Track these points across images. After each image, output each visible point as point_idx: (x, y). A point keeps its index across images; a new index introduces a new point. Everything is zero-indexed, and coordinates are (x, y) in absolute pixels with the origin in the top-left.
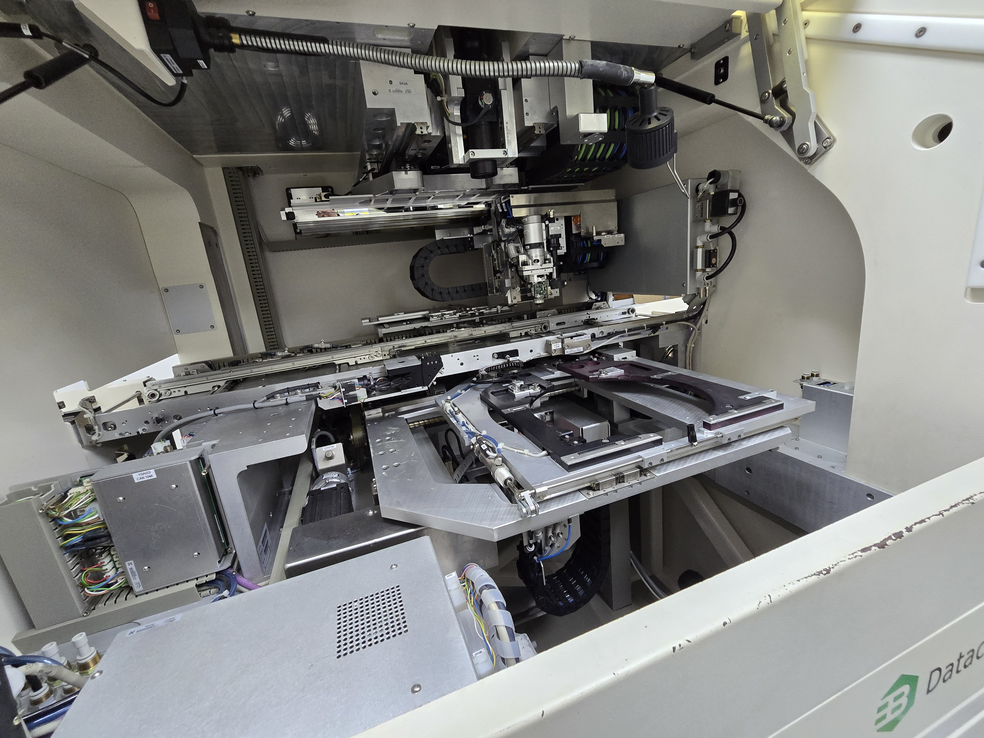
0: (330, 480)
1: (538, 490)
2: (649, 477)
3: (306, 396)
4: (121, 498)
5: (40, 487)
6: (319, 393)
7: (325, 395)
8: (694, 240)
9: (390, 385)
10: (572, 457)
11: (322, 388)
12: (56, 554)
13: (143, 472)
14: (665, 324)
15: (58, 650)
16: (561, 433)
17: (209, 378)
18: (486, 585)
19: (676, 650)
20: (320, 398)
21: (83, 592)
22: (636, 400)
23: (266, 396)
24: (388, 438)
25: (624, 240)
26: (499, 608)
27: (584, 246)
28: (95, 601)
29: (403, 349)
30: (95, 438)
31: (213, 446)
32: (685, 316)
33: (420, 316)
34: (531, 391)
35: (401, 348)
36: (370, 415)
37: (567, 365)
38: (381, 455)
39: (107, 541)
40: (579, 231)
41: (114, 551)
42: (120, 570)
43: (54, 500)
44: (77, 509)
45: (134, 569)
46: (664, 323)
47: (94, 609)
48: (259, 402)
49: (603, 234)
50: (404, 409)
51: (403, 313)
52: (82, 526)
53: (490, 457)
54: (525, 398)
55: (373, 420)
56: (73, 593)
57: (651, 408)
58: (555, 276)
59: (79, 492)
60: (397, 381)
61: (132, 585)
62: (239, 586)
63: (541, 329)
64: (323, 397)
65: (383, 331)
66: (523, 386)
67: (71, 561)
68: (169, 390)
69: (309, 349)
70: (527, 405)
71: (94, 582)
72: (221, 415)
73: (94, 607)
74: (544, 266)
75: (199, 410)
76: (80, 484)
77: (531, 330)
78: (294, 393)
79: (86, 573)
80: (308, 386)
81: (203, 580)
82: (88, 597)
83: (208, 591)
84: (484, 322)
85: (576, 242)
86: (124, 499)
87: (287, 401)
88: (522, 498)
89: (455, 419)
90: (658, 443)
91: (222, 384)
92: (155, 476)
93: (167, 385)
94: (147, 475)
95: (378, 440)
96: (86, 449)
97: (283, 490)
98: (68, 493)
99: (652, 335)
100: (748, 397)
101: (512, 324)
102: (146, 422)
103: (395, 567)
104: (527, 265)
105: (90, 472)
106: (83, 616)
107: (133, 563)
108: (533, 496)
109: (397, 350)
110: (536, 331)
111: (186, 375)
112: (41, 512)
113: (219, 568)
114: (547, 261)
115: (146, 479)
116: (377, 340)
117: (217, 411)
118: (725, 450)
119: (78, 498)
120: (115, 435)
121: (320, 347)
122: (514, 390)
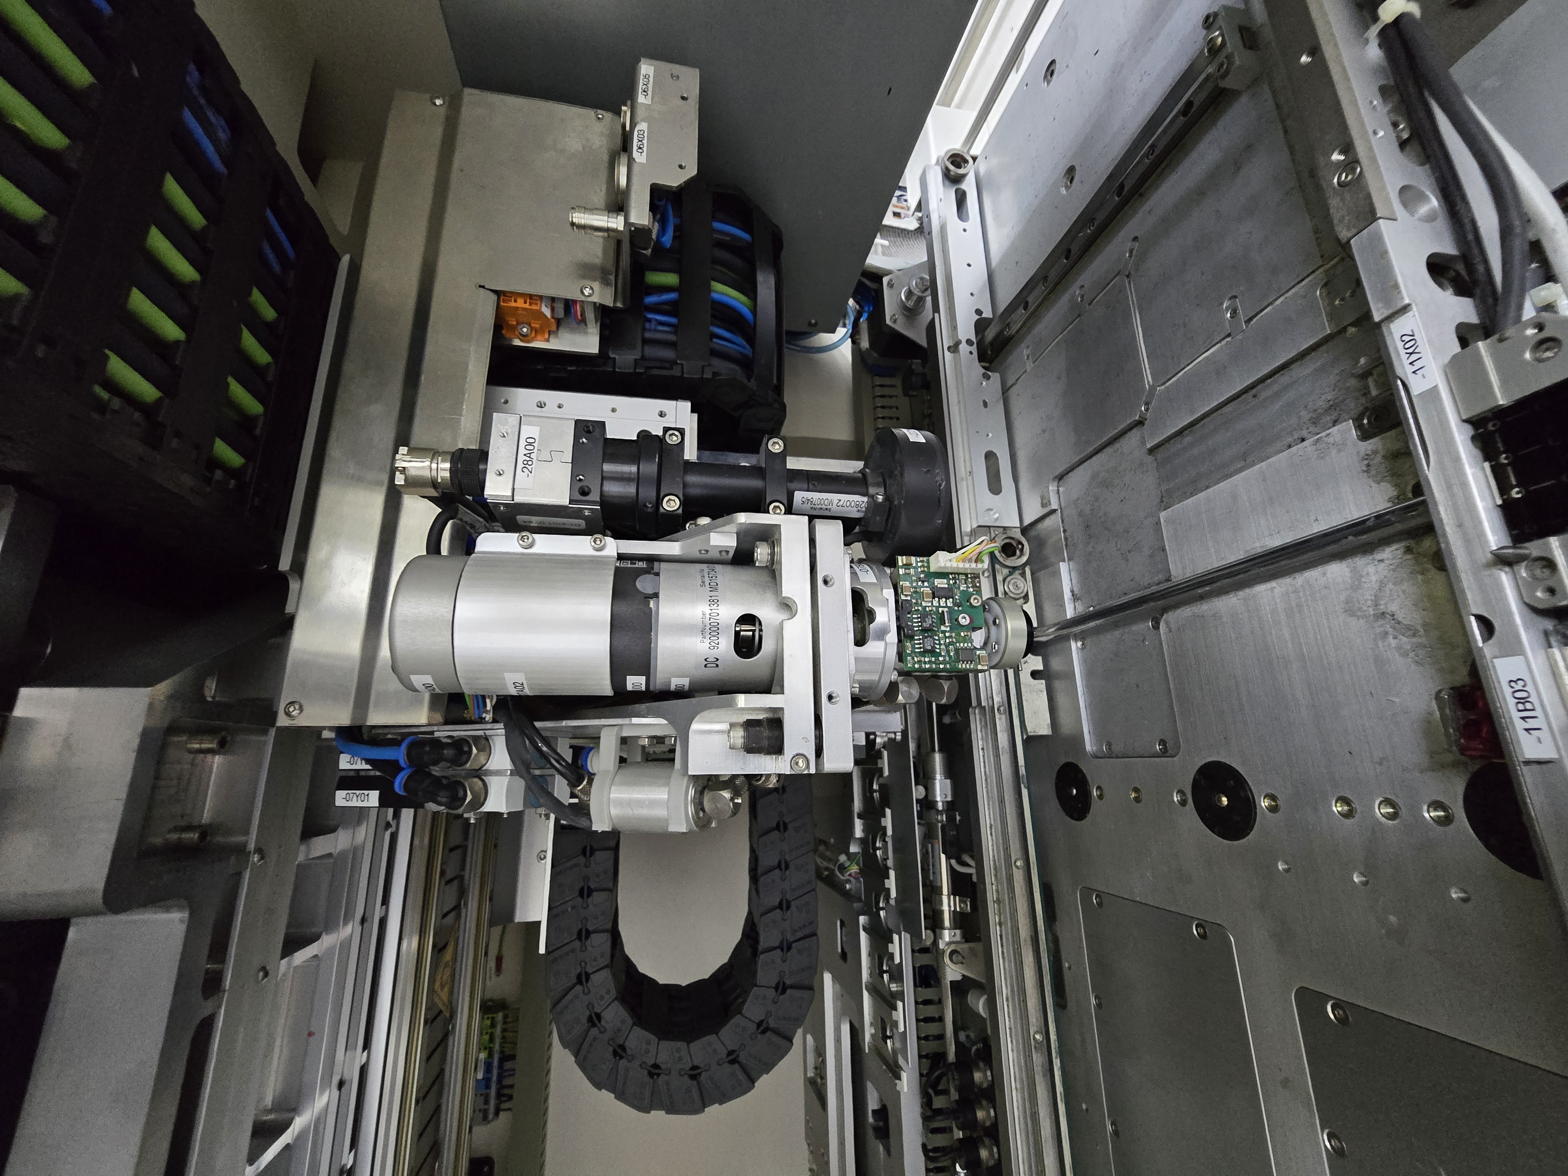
25: (677, 69)
27: (672, 309)
40: (590, 315)
49: (623, 182)
74: (791, 577)
85: (645, 342)
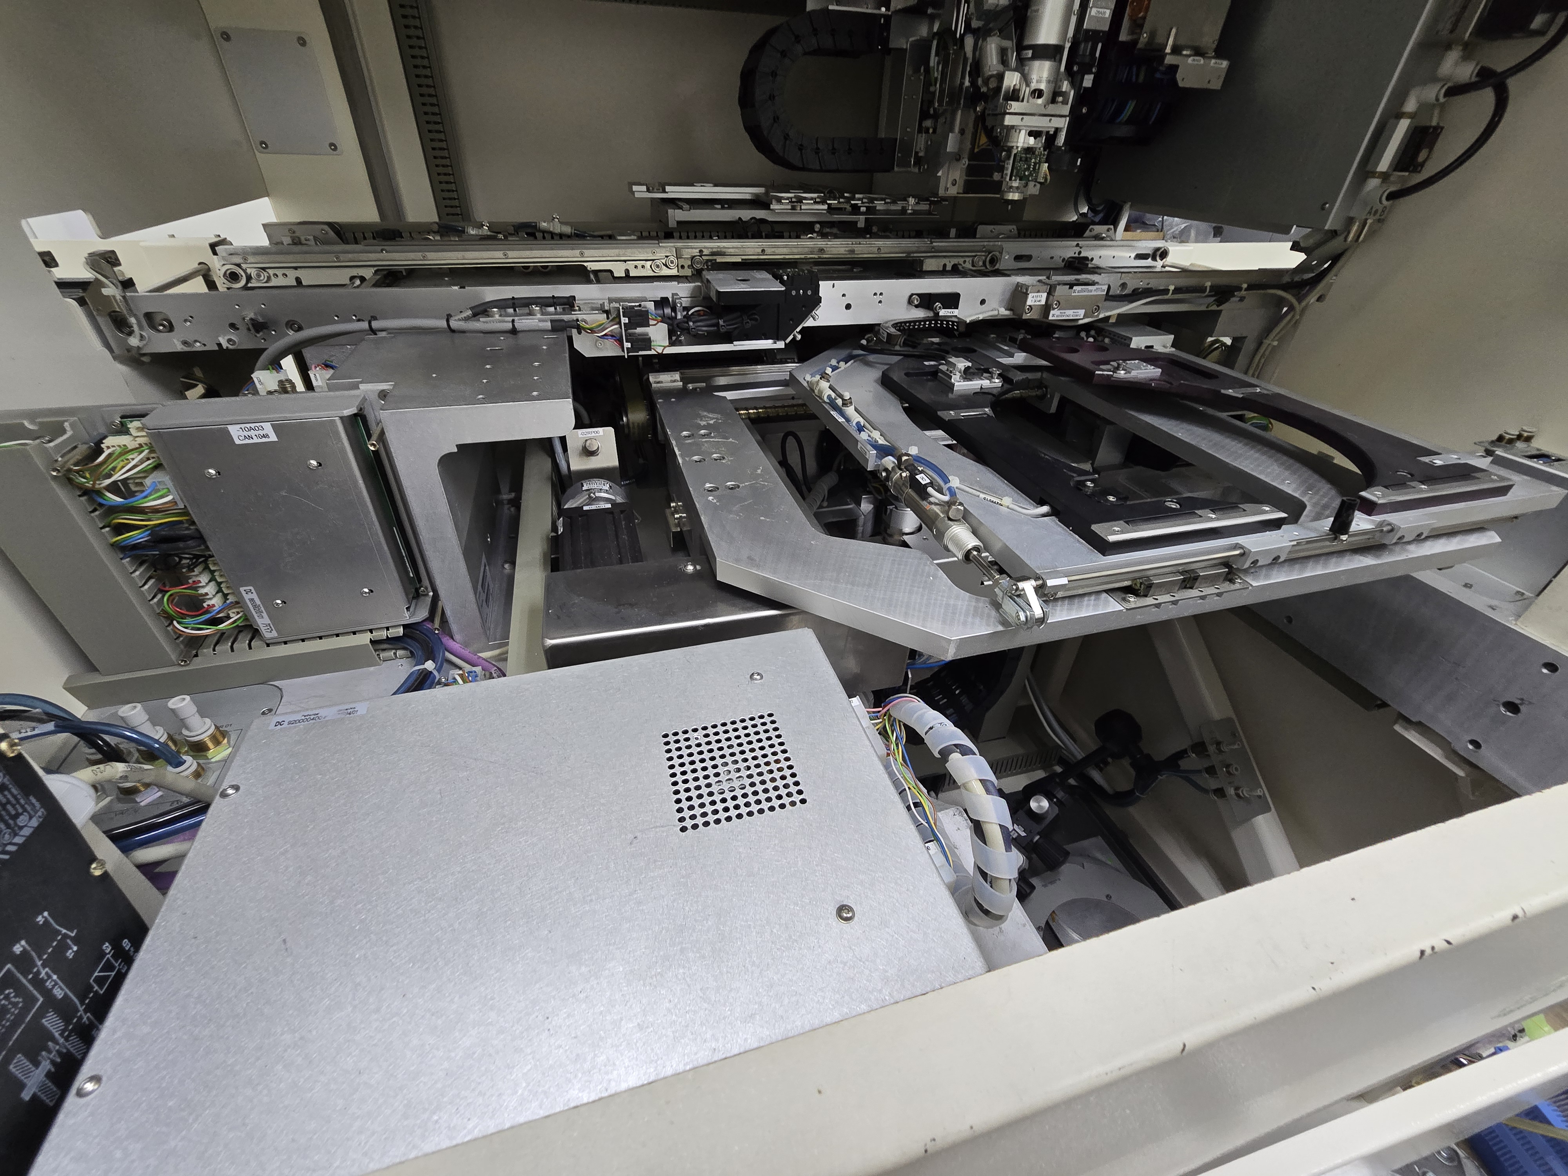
0: (597, 494)
1: (1050, 583)
2: (1237, 586)
3: (552, 321)
4: (212, 471)
5: (41, 423)
6: (577, 320)
7: (588, 326)
8: (1400, 96)
9: (717, 325)
10: (1117, 529)
11: (580, 310)
12: (107, 558)
13: (248, 425)
14: (1246, 290)
15: (147, 717)
16: (1075, 475)
17: (342, 257)
18: (956, 745)
19: (1424, 957)
20: (580, 329)
21: (171, 627)
22: (1177, 432)
23: (472, 308)
24: (703, 432)
25: (1222, 79)
26: (988, 792)
27: (1129, 80)
28: (194, 644)
29: (720, 259)
30: (134, 341)
31: (383, 395)
32: (1286, 279)
33: (748, 197)
34: (986, 383)
35: (715, 257)
36: (659, 382)
37: (1042, 343)
38: (696, 461)
39: (199, 546)
40: (1135, 37)
41: (215, 564)
42: (231, 599)
43: (77, 455)
44: (127, 479)
45: (258, 602)
46: (1245, 286)
47: (196, 656)
48: (456, 318)
49: (1185, 52)
50: (722, 381)
51: (712, 185)
52: (146, 513)
53: (932, 499)
54: (974, 393)
55: (668, 393)
56: (155, 628)
57: (1210, 452)
58: (1061, 140)
59: (125, 445)
60: (733, 320)
61: (259, 626)
62: (448, 655)
63: (984, 263)
64: (584, 329)
65: (676, 215)
66: (971, 370)
67: (137, 573)
68: (264, 269)
69: (529, 230)
70: (986, 410)
71: (187, 613)
72: (384, 334)
73: (197, 652)
74: (1052, 109)
75: (336, 318)
76: (123, 430)
77: (965, 262)
78: (526, 310)
79: (171, 595)
80: (553, 301)
81: (383, 634)
82: (180, 636)
83: (392, 653)
84: (875, 229)
85: (1118, 66)
86: (219, 473)
87: (513, 325)
88: (1018, 593)
89: (842, 414)
90: (1276, 524)
91: (368, 273)
92: (273, 438)
93: (259, 258)
94: (257, 433)
95: (685, 433)
96: (121, 362)
97: (501, 497)
98: (102, 446)
99: (1214, 308)
100: (1439, 462)
101: (932, 243)
102: (233, 326)
103: (758, 677)
104: (1016, 99)
105: (140, 409)
106: (179, 665)
107: (253, 591)
108: (1040, 590)
109: (708, 261)
110: (973, 266)
111: (294, 244)
112: (55, 474)
113: (407, 619)
114: (1060, 99)
115: (256, 440)
116: (661, 234)
117: (375, 324)
118: (1378, 557)
119: (123, 458)
120: (173, 343)
121: (551, 230)
122: (953, 376)
